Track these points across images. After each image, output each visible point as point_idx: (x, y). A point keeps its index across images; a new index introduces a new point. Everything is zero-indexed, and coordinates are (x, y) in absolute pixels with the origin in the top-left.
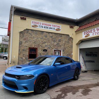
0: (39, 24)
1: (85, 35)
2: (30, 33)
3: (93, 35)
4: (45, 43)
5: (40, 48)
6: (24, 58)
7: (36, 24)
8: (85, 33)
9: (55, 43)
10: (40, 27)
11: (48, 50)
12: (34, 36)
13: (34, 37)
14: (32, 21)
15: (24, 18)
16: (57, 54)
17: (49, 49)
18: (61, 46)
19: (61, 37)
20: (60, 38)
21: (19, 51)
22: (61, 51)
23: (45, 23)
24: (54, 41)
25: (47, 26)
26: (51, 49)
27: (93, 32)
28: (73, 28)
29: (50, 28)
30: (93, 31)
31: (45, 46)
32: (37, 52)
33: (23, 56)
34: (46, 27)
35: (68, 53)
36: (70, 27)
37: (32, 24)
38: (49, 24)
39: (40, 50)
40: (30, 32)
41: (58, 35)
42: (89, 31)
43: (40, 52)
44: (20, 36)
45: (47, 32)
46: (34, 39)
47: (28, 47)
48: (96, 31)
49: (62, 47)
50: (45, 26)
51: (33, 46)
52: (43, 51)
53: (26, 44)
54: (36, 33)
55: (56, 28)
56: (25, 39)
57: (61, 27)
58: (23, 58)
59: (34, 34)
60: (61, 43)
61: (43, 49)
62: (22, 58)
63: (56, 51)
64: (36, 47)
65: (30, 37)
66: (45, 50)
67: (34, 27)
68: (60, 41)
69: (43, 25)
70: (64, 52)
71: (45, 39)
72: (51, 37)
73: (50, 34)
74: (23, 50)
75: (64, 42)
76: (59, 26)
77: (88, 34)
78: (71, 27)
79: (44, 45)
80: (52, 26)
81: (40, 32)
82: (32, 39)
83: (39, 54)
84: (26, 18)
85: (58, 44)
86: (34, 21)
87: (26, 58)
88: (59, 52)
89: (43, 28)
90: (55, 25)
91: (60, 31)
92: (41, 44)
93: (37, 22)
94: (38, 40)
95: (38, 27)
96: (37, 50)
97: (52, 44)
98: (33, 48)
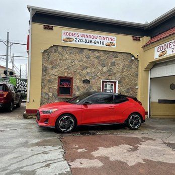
0: (76, 35)
1: (159, 53)
2: (59, 53)
3: (173, 52)
4: (87, 68)
5: (78, 78)
6: (50, 94)
8: (159, 50)
9: (105, 69)
10: (77, 40)
11: (93, 81)
12: (66, 56)
13: (66, 59)
14: (63, 31)
16: (109, 87)
17: (94, 78)
18: (115, 74)
19: (116, 57)
20: (114, 60)
21: (42, 82)
22: (115, 83)
23: (86, 34)
24: (103, 65)
25: (90, 39)
26: (97, 80)
27: (173, 47)
28: (140, 40)
29: (95, 42)
30: (172, 45)
31: (87, 73)
32: (72, 84)
35: (128, 87)
36: (134, 40)
37: (64, 37)
38: (94, 35)
39: (78, 81)
40: (60, 50)
41: (111, 53)
42: (166, 44)
43: (78, 84)
44: (44, 58)
45: (89, 50)
46: (67, 63)
47: (57, 77)
49: (118, 75)
50: (87, 39)
51: (66, 75)
52: (83, 83)
53: (55, 71)
54: (71, 51)
55: (106, 42)
56: (51, 63)
58: (49, 93)
59: (67, 53)
60: (115, 69)
61: (83, 79)
62: (47, 94)
63: (107, 82)
64: (70, 75)
66: (86, 82)
67: (67, 41)
68: (113, 64)
69: (82, 38)
70: (120, 85)
71: (86, 63)
72: (98, 58)
73: (96, 53)
74: (49, 81)
75: (121, 67)
76: (112, 37)
77: (163, 50)
78: (135, 38)
79: (84, 72)
80: (98, 38)
81: (77, 50)
82: (64, 63)
83: (76, 87)
84: (53, 27)
85: (109, 70)
86: (66, 31)
87: (53, 94)
88: (112, 85)
89: (83, 43)
90: (104, 36)
91: (115, 47)
92: (78, 71)
93: (72, 32)
94: (74, 63)
95: (74, 42)
96: (72, 81)
97: (99, 70)
98: (66, 77)
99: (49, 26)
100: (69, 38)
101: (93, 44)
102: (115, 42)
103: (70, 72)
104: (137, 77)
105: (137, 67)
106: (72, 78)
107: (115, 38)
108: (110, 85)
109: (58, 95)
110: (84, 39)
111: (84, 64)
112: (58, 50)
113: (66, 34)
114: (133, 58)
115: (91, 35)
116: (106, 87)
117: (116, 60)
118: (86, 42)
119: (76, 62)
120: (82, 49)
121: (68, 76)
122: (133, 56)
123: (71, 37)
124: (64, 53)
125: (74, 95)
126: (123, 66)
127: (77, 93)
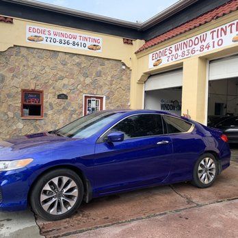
0: (46, 33)
1: (154, 61)
2: (23, 56)
3: (168, 61)
4: (62, 78)
5: (50, 91)
6: (11, 114)
8: (154, 58)
9: (88, 81)
10: (49, 40)
11: (71, 96)
12: (33, 61)
13: (33, 65)
14: (28, 27)
15: (8, 20)
16: (93, 104)
17: (73, 93)
18: (101, 86)
19: (103, 64)
20: (99, 68)
22: (101, 98)
23: (61, 32)
24: (86, 76)
25: (67, 39)
26: (78, 95)
27: (169, 55)
28: (132, 44)
29: (74, 43)
30: (167, 53)
31: (63, 86)
32: (43, 100)
33: (9, 110)
34: (63, 42)
35: (119, 104)
36: (125, 43)
37: (29, 35)
38: (72, 34)
39: (50, 96)
40: (24, 51)
41: (96, 59)
42: (162, 50)
43: (50, 101)
45: (66, 53)
46: (34, 71)
47: (20, 90)
48: (174, 53)
49: (105, 89)
50: (63, 38)
51: (32, 87)
52: (58, 98)
53: (15, 82)
54: (40, 55)
55: (89, 44)
56: (11, 70)
57: (101, 41)
58: (9, 113)
59: (34, 57)
60: (101, 81)
61: (58, 93)
62: (6, 114)
63: (91, 97)
64: (38, 88)
65: (24, 66)
66: (62, 97)
67: (34, 40)
68: (99, 74)
69: (55, 37)
70: (108, 102)
71: (62, 71)
72: (79, 64)
73: (75, 57)
74: (9, 96)
75: (109, 78)
76: (97, 38)
77: (158, 58)
78: (126, 41)
79: (59, 84)
80: (78, 38)
81: (48, 53)
82: (29, 71)
83: (48, 104)
84: (12, 19)
85: (94, 82)
86: (33, 27)
87: (14, 114)
89: (57, 44)
90: (86, 36)
91: (100, 51)
92: (51, 82)
93: (41, 28)
94: (44, 72)
95: (44, 42)
96: (43, 96)
97: (80, 81)
98: (33, 90)
99: (6, 18)
100: (36, 36)
101: (71, 46)
102: (100, 45)
103: (38, 83)
104: (129, 92)
105: (129, 79)
106: (42, 92)
107: (101, 39)
108: (95, 102)
109: (22, 116)
110: (58, 38)
111: (59, 72)
112: (20, 52)
113: (31, 30)
114: (124, 67)
115: (68, 33)
117: (103, 69)
118: (61, 42)
119: (47, 69)
120: (55, 52)
121: (36, 89)
122: (124, 64)
123: (40, 35)
124: (30, 57)
125: (46, 114)
126: (112, 77)
127: (50, 112)
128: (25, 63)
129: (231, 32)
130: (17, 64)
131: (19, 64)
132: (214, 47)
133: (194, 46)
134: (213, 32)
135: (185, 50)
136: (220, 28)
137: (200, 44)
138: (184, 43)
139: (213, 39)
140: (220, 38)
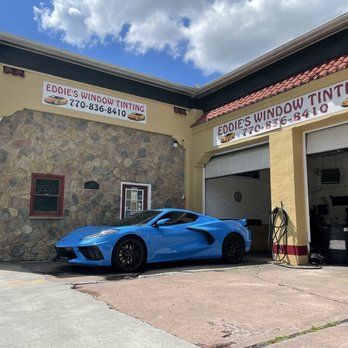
0: (72, 94)
1: (222, 137)
2: (37, 124)
3: (244, 135)
4: (92, 158)
5: (74, 177)
6: (14, 212)
7: (60, 95)
8: (222, 132)
9: (128, 163)
10: (75, 103)
11: (104, 185)
12: (51, 132)
14: (45, 84)
15: (17, 72)
16: (134, 195)
17: (107, 179)
18: (146, 171)
19: (147, 140)
20: (143, 145)
22: (146, 188)
23: (91, 93)
24: (125, 155)
25: (100, 104)
26: (114, 182)
27: (244, 127)
28: (185, 114)
29: (109, 109)
30: (243, 124)
31: (93, 168)
32: (63, 190)
33: (12, 205)
34: (94, 107)
35: (169, 197)
37: (47, 95)
38: (107, 97)
39: (74, 184)
40: (38, 119)
41: (139, 133)
42: (233, 122)
43: (74, 191)
45: (98, 123)
46: (52, 146)
47: (29, 174)
48: (253, 124)
49: (151, 174)
50: (94, 103)
51: (48, 170)
52: (86, 187)
53: (23, 162)
54: (61, 124)
55: (129, 112)
56: (18, 144)
57: (145, 109)
58: (11, 210)
59: (53, 127)
60: (146, 163)
61: (85, 180)
62: (6, 211)
63: (130, 187)
64: (57, 172)
65: (38, 139)
66: (91, 185)
67: (53, 103)
68: (142, 153)
69: (83, 100)
70: (155, 193)
71: (92, 148)
72: (115, 139)
73: (110, 130)
74: (12, 183)
75: (156, 160)
76: (140, 105)
77: (229, 133)
78: (177, 110)
79: (89, 166)
80: (115, 103)
81: (73, 123)
82: (45, 146)
83: (70, 198)
84: (23, 72)
85: (136, 164)
86: (52, 84)
87: (20, 211)
88: (139, 193)
89: (87, 110)
90: (126, 101)
91: (144, 122)
92: (75, 163)
93: (64, 87)
94: (66, 148)
95: (68, 106)
96: (63, 184)
97: (117, 163)
98: (49, 175)
99: (15, 69)
100: (56, 97)
101: (105, 113)
102: (144, 114)
103: (58, 163)
104: (183, 180)
105: (183, 160)
106: (62, 178)
107: (145, 106)
108: (136, 193)
109: (32, 214)
110: (88, 102)
111: (87, 150)
112: (32, 118)
113: (50, 89)
114: (175, 145)
115: (102, 96)
116: (129, 196)
117: (147, 146)
118: (91, 107)
119: (71, 145)
120: (83, 123)
121: (54, 173)
122: (175, 142)
123: (62, 95)
124: (46, 127)
125: (67, 212)
126: (160, 158)
127: (73, 209)
128: (39, 134)
129: (339, 95)
130: (27, 136)
131: (30, 136)
132: (315, 114)
133: (284, 115)
134: (312, 96)
135: (271, 119)
136: (322, 91)
137: (293, 111)
138: (269, 111)
139: (312, 104)
140: (323, 102)
